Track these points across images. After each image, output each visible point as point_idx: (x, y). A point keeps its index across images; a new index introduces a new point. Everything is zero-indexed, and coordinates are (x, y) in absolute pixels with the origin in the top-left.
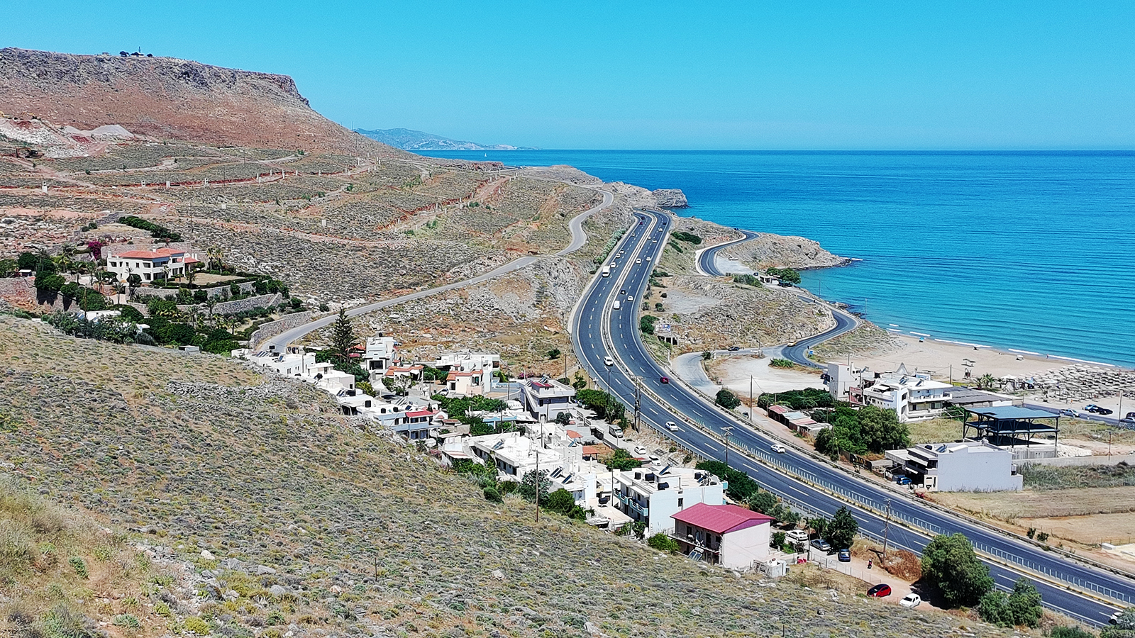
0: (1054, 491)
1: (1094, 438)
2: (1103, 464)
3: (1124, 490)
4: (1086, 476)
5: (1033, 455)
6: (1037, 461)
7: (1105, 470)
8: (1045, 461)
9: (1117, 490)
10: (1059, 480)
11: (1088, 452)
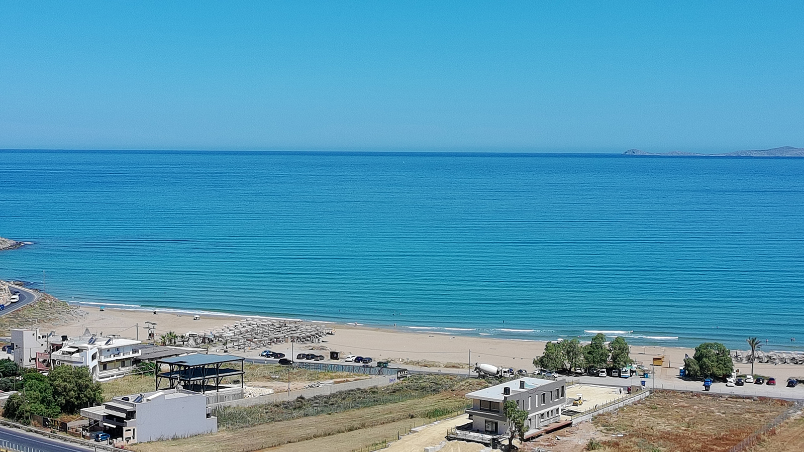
0: (245, 429)
1: (274, 379)
2: (285, 399)
3: (305, 420)
4: (271, 412)
5: (222, 398)
6: (227, 403)
7: (286, 405)
8: (234, 403)
9: (299, 421)
10: (248, 418)
11: (271, 391)
